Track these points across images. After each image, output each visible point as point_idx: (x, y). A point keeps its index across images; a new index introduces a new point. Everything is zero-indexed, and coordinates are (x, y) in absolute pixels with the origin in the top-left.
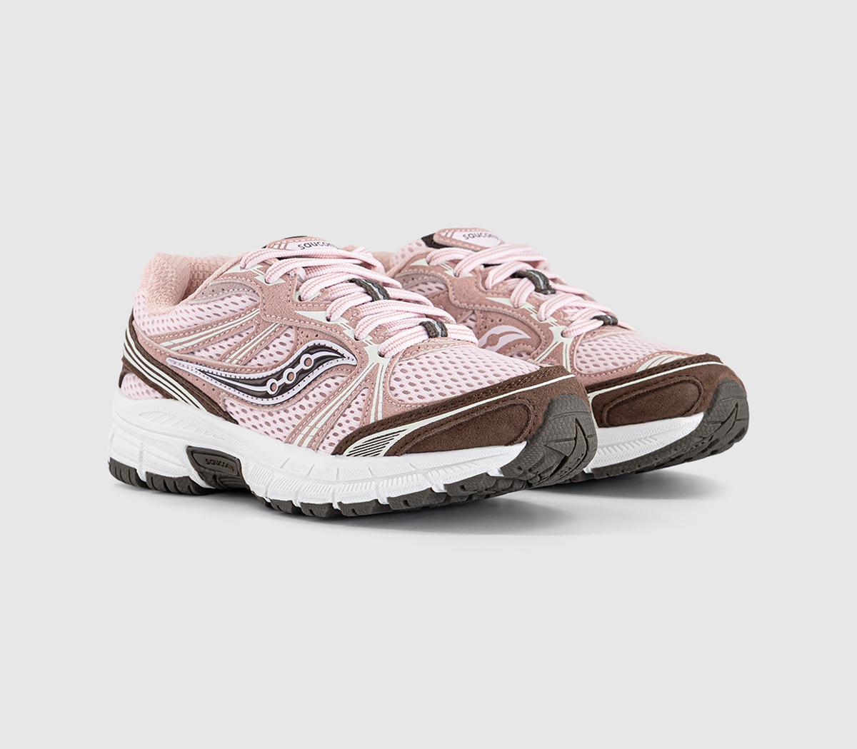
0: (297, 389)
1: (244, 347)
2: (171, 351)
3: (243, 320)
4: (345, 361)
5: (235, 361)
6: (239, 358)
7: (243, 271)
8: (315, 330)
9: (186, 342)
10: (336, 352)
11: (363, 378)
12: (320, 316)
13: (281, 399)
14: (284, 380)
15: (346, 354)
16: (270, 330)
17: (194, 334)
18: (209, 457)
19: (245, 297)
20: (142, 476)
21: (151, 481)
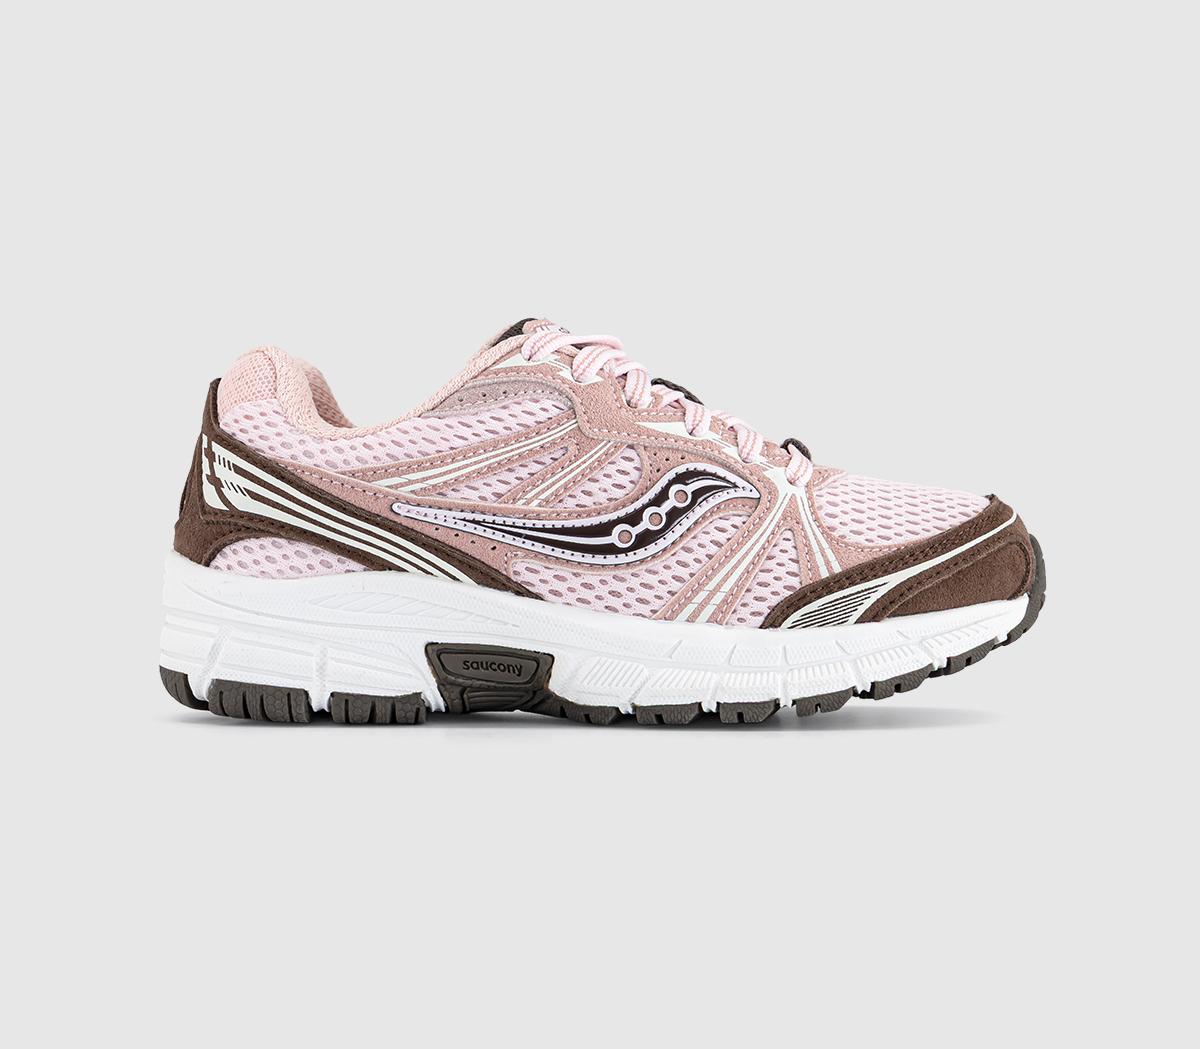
0: (671, 537)
1: (554, 479)
2: (404, 491)
3: (546, 438)
4: (740, 493)
5: (536, 502)
6: (543, 496)
7: (531, 363)
8: (678, 450)
9: (435, 476)
10: (724, 479)
11: (779, 515)
12: (678, 429)
13: (641, 553)
14: (645, 524)
15: (740, 482)
16: (598, 451)
17: (452, 462)
18: (471, 658)
19: (547, 404)
20: (320, 701)
21: (343, 707)
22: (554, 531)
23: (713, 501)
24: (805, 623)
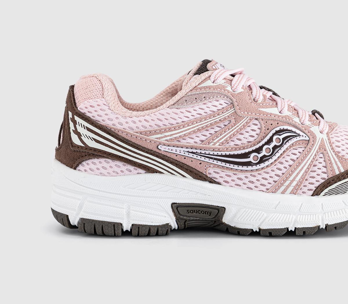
1: (225, 134)
2: (163, 140)
3: (222, 116)
4: (301, 138)
5: (218, 144)
6: (221, 141)
7: (215, 84)
8: (276, 120)
9: (176, 134)
10: (295, 132)
11: (317, 147)
12: (274, 111)
13: (262, 165)
14: (264, 153)
15: (301, 133)
16: (243, 122)
17: (183, 128)
18: (190, 209)
19: (222, 102)
20: (127, 227)
21: (137, 230)
22: (226, 156)
23: (291, 142)
24: (330, 193)
